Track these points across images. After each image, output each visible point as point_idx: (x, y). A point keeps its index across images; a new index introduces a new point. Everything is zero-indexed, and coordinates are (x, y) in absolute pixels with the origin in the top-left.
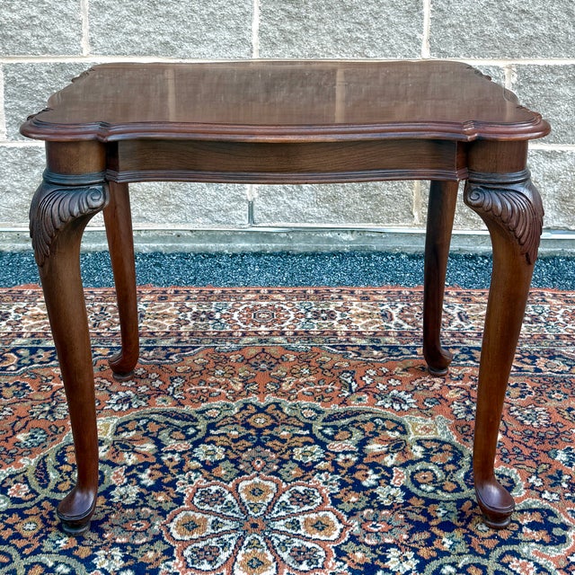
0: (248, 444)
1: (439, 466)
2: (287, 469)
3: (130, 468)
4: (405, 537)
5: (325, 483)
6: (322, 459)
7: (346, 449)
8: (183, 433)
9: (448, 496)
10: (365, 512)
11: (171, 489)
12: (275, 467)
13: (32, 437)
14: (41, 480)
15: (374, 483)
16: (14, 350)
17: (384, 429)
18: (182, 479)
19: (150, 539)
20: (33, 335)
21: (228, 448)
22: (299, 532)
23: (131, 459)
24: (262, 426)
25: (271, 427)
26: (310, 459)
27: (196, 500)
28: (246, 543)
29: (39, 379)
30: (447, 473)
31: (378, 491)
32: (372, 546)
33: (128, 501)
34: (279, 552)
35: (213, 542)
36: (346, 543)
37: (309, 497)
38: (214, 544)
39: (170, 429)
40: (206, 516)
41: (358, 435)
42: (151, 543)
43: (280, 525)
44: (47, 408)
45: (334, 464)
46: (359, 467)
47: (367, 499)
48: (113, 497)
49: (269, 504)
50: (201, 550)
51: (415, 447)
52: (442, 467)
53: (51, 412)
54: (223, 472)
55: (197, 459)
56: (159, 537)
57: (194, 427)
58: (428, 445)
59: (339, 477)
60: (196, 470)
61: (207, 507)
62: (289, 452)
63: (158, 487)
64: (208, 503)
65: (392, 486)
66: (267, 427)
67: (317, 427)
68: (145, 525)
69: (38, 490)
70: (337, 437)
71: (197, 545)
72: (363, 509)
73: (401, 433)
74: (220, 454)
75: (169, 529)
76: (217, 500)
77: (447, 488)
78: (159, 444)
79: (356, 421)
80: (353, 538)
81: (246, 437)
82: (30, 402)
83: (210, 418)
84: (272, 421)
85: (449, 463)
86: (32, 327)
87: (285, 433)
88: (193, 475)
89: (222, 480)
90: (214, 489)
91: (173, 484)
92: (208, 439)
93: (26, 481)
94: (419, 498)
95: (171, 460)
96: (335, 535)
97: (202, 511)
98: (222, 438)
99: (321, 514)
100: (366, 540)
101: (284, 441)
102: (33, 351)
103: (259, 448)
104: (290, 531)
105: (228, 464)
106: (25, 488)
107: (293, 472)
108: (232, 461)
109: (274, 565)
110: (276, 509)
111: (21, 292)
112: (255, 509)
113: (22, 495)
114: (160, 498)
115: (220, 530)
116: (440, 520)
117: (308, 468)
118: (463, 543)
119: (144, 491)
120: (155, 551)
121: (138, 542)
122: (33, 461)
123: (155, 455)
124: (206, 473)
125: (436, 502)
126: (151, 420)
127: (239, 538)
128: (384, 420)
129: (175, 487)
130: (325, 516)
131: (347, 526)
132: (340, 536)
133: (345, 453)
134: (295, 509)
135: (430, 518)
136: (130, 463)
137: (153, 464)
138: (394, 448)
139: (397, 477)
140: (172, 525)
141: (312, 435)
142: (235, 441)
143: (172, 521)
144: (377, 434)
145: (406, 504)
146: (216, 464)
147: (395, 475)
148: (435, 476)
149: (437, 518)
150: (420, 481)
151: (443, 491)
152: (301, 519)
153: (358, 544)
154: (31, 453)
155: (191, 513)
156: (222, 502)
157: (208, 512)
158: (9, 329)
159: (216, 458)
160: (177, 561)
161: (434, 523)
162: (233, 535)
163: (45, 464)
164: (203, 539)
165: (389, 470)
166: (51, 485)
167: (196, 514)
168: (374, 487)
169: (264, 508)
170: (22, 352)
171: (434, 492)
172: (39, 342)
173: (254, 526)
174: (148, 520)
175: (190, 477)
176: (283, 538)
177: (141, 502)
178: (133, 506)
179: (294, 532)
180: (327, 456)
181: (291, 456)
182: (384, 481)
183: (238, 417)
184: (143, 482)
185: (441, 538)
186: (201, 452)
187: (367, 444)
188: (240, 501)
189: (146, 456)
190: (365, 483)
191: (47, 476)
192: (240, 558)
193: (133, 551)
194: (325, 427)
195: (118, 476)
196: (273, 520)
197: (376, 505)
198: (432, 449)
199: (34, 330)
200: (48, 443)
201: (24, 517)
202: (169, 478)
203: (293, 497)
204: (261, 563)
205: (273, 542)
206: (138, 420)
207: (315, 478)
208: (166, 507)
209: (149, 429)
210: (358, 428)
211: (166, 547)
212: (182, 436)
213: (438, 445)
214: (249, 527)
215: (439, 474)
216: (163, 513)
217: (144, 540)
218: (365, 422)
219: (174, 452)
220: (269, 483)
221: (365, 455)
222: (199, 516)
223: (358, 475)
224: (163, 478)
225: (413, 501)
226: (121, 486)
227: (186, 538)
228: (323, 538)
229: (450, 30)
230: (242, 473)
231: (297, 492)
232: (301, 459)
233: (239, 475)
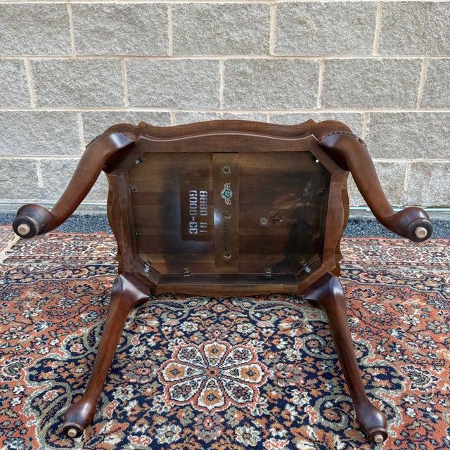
0: (212, 322)
1: (322, 337)
2: (233, 337)
3: (143, 335)
4: (302, 382)
5: (255, 346)
6: (254, 332)
7: (268, 326)
8: (175, 315)
9: (328, 356)
10: (278, 365)
11: (165, 348)
12: (226, 336)
13: (89, 316)
14: (90, 342)
15: (283, 347)
16: (87, 267)
17: (290, 314)
18: (172, 342)
19: (150, 380)
20: (98, 259)
21: (199, 324)
22: (238, 377)
23: (143, 330)
24: (220, 311)
25: (225, 312)
26: (246, 331)
27: (179, 356)
28: (207, 384)
29: (98, 283)
30: (327, 342)
31: (285, 352)
32: (283, 388)
33: (139, 356)
34: (226, 390)
35: (188, 383)
36: (265, 385)
37: (245, 355)
38: (189, 384)
39: (168, 313)
40: (184, 366)
41: (275, 318)
42: (151, 383)
43: (227, 372)
44: (100, 299)
45: (261, 334)
46: (275, 336)
47: (280, 357)
48: (131, 353)
49: (222, 358)
50: (180, 388)
51: (307, 326)
52: (324, 338)
53: (102, 302)
54: (196, 338)
55: (181, 330)
56: (155, 379)
57: (182, 311)
58: (315, 325)
59: (263, 343)
60: (181, 337)
61: (185, 360)
62: (235, 327)
63: (158, 347)
64: (186, 358)
65: (295, 349)
66: (223, 312)
67: (251, 312)
68: (148, 371)
69: (88, 348)
70: (263, 318)
71: (178, 384)
72: (277, 363)
73: (300, 317)
74: (195, 327)
75: (162, 374)
76: (191, 355)
77: (327, 351)
78: (161, 321)
79: (274, 310)
80: (270, 381)
81: (210, 318)
82: (91, 296)
83: (191, 306)
84: (226, 309)
85: (328, 336)
86: (99, 254)
87: (233, 316)
88: (179, 340)
89: (195, 343)
90: (190, 348)
91: (166, 345)
92: (189, 319)
93: (82, 342)
94: (310, 357)
95: (167, 331)
96: (259, 379)
97: (181, 362)
98: (197, 318)
99: (252, 365)
100: (279, 384)
101: (232, 320)
102: (97, 267)
103: (217, 324)
104: (233, 376)
105: (199, 334)
106: (80, 346)
107: (237, 339)
108: (202, 332)
109: (223, 398)
110: (225, 362)
111: (95, 236)
112: (213, 362)
113: (78, 351)
114: (158, 354)
115: (192, 375)
116: (324, 371)
117: (245, 337)
118: (338, 387)
119: (149, 349)
120: (152, 388)
121: (142, 382)
122: (88, 330)
123: (158, 327)
124: (186, 339)
125: (321, 360)
126: (158, 307)
127: (204, 380)
128: (290, 309)
129: (167, 347)
130: (254, 367)
131: (267, 374)
132: (262, 380)
133: (267, 328)
134: (237, 362)
135: (318, 370)
136: (143, 332)
137: (156, 333)
138: (296, 325)
139: (297, 344)
140: (164, 371)
141: (248, 317)
142: (204, 320)
143: (164, 369)
144: (286, 317)
145: (303, 361)
146: (192, 333)
147: (296, 342)
148: (320, 343)
149: (321, 370)
150: (311, 346)
151: (325, 353)
152: (239, 369)
153: (274, 385)
154: (87, 326)
155: (175, 364)
156: (194, 357)
157: (185, 363)
158: (86, 255)
159: (193, 330)
160: (164, 395)
161: (319, 373)
162: (200, 378)
163: (94, 332)
164: (182, 380)
165: (293, 339)
166: (96, 345)
167: (178, 365)
168: (284, 349)
169: (218, 361)
170: (91, 268)
171: (319, 353)
172: (101, 262)
173: (212, 372)
174: (150, 368)
175: (177, 341)
176: (228, 381)
177: (147, 357)
178: (141, 359)
179: (235, 377)
180: (257, 330)
181: (236, 329)
182: (289, 346)
183: (207, 306)
184: (149, 344)
185: (324, 383)
186: (184, 326)
187: (279, 323)
188: (205, 357)
189: (153, 328)
190: (278, 347)
191: (94, 340)
192: (202, 394)
193: (139, 388)
194: (256, 313)
195: (135, 340)
196: (224, 369)
197: (285, 361)
198: (318, 327)
199: (99, 256)
200: (97, 320)
201: (77, 364)
202: (165, 342)
203: (236, 354)
204: (215, 397)
205: (222, 383)
206: (150, 307)
207: (249, 343)
208: (161, 360)
209: (156, 312)
210: (275, 313)
211: (160, 385)
212: (175, 317)
213: (322, 325)
214: (209, 373)
215: (322, 343)
216: (159, 363)
217: (147, 381)
218: (279, 310)
219: (168, 326)
220: (222, 346)
221: (279, 330)
222: (180, 365)
223: (274, 342)
224: (160, 341)
225: (307, 359)
226: (136, 346)
227: (172, 380)
228: (251, 382)
229: (333, 92)
230: (207, 339)
231: (238, 351)
232: (241, 331)
233: (205, 340)
